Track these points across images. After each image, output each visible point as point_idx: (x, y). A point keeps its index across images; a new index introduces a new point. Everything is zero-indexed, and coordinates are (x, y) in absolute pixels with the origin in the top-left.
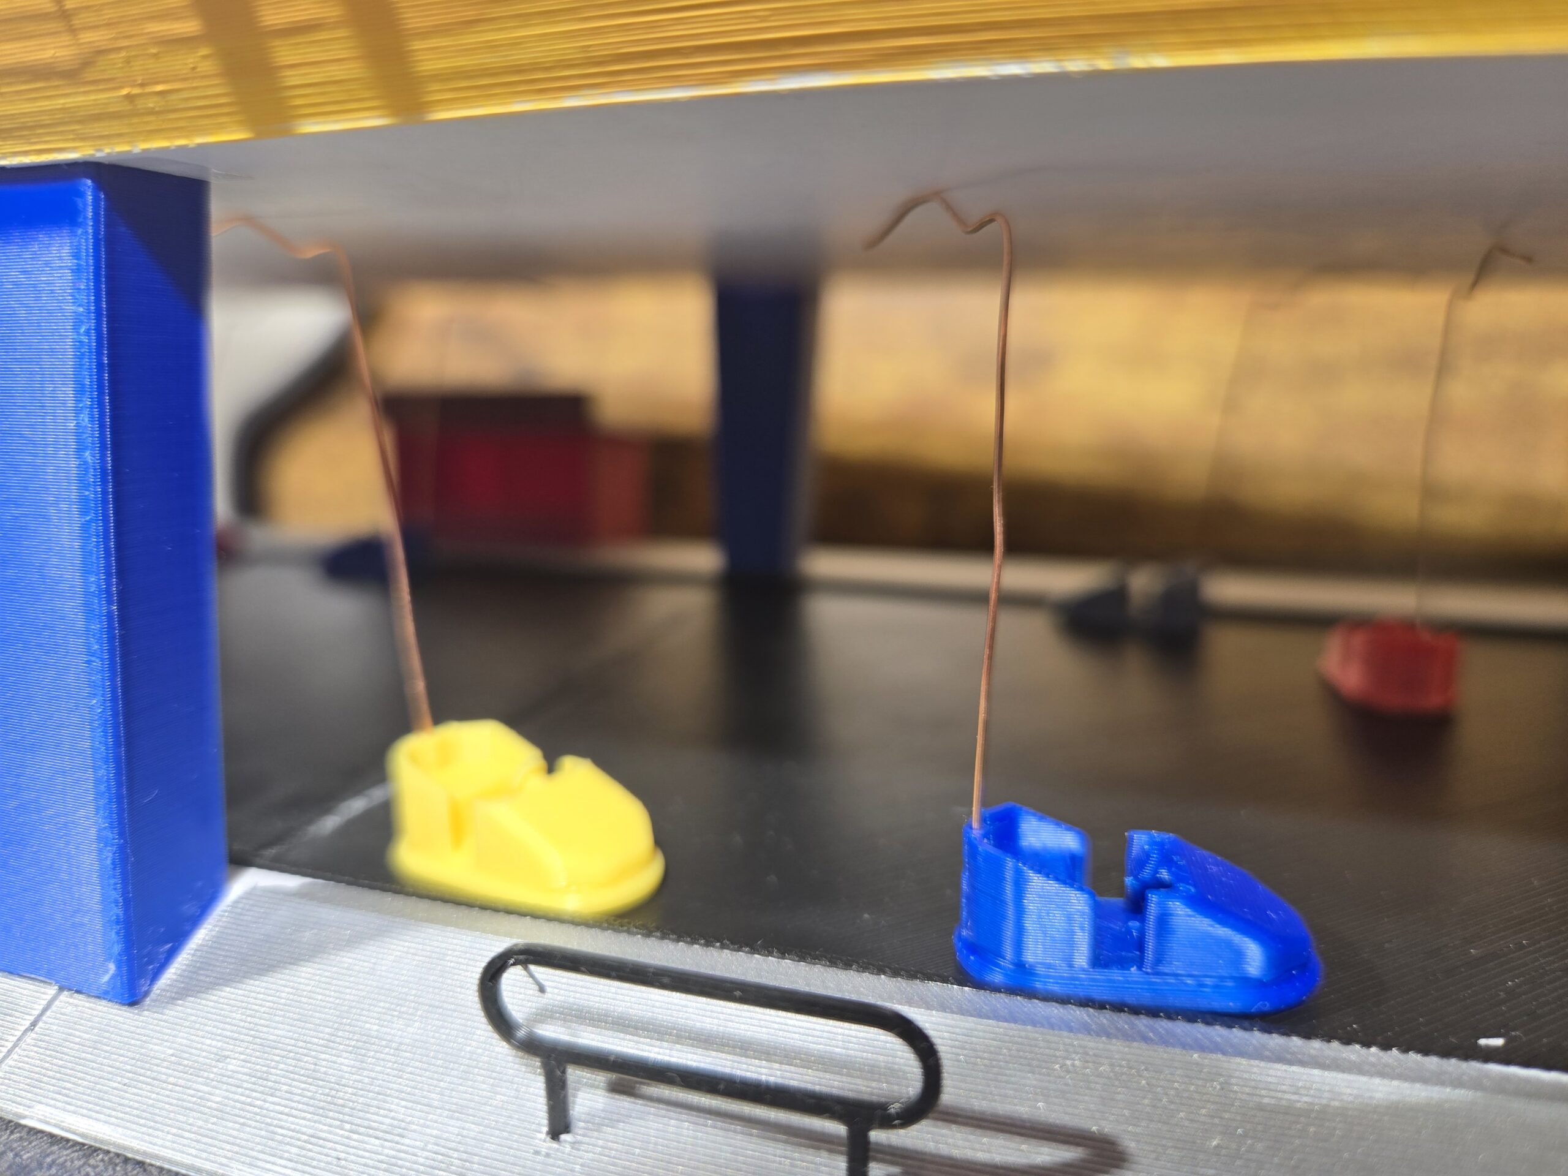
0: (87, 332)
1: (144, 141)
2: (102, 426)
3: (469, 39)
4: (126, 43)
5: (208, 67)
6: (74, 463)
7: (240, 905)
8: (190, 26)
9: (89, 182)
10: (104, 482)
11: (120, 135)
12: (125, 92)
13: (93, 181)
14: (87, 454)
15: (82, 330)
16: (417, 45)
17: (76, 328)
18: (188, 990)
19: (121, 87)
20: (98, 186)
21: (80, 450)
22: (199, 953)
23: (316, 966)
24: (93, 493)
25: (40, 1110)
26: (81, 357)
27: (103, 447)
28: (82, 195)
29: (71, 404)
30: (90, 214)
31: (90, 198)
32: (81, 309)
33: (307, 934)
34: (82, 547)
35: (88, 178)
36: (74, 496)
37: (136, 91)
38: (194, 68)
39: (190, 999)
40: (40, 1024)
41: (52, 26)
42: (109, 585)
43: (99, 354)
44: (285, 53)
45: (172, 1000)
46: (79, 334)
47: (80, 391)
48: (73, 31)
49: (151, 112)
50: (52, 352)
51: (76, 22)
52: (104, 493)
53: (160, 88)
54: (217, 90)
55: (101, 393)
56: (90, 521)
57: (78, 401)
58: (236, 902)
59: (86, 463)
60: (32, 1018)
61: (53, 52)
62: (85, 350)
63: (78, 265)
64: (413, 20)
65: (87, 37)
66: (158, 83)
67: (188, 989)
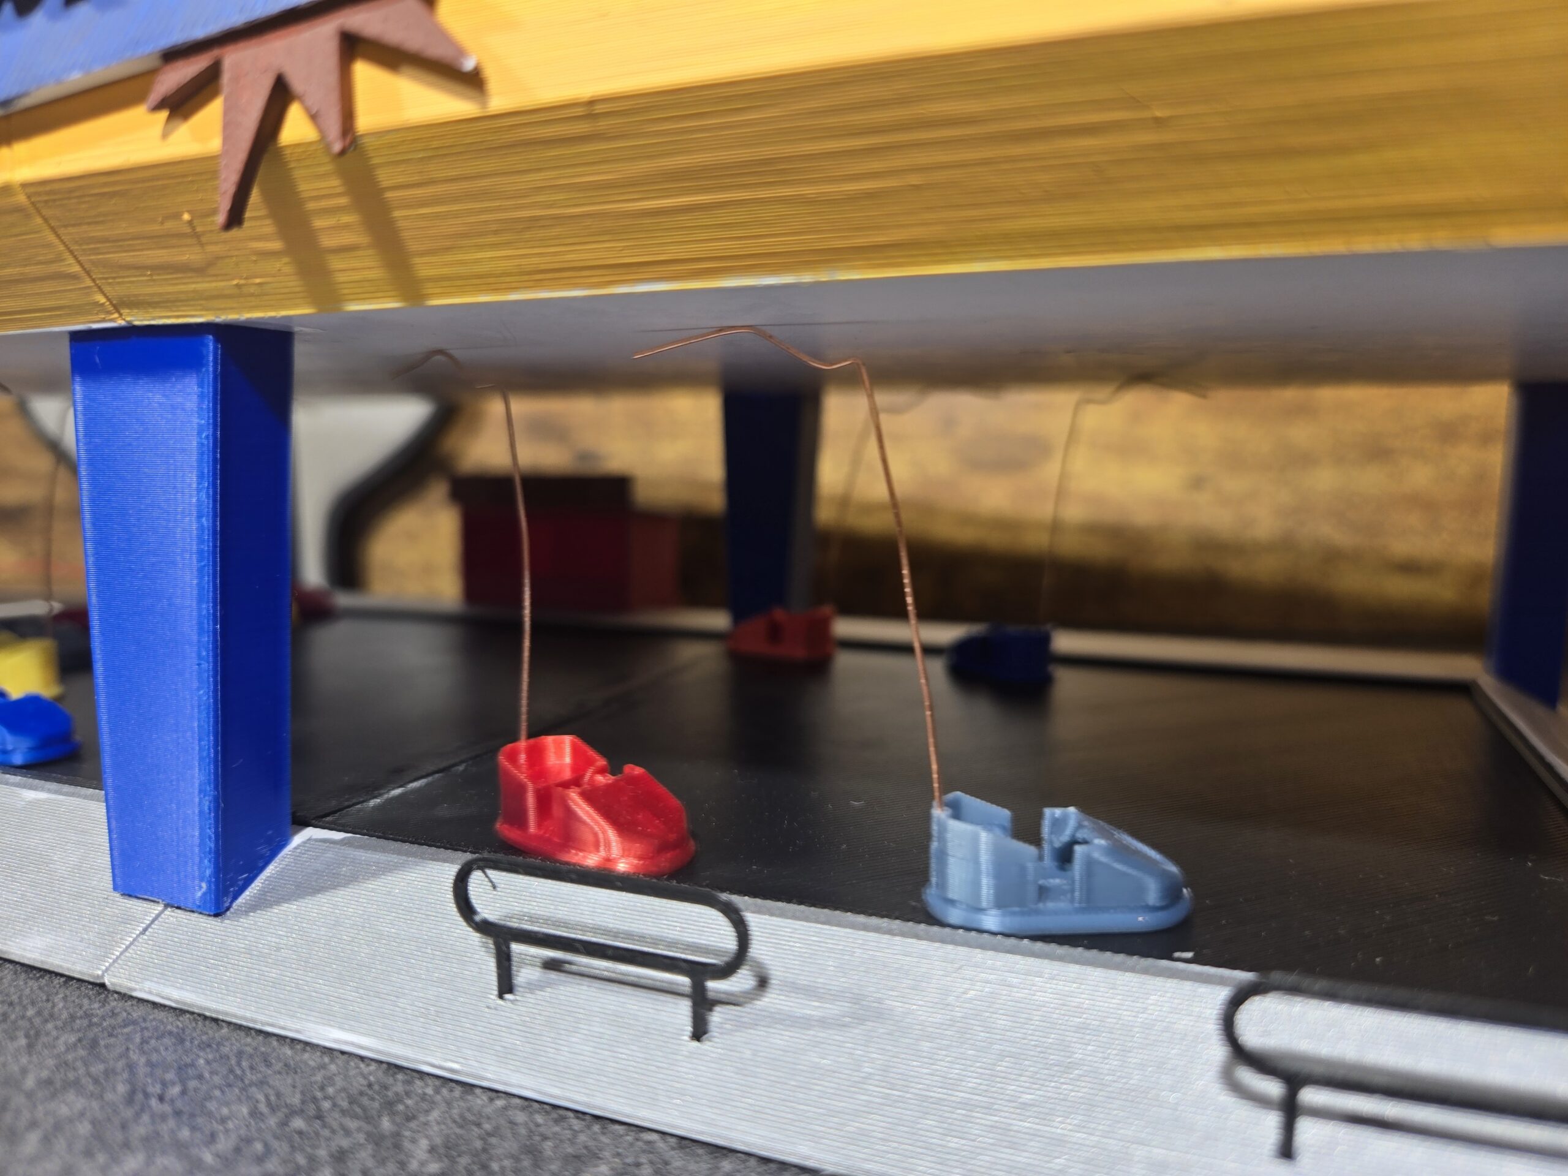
0: (207, 437)
1: (248, 313)
2: (215, 501)
3: (449, 258)
4: (236, 253)
5: (288, 269)
6: (195, 526)
7: (299, 851)
8: (276, 245)
9: (211, 337)
10: (215, 540)
11: (232, 308)
12: (235, 282)
13: (213, 336)
14: (204, 520)
15: (204, 436)
16: (417, 260)
17: (199, 433)
18: (257, 906)
19: (233, 279)
20: (217, 340)
21: (199, 517)
22: (267, 882)
23: (350, 890)
24: (207, 547)
25: (147, 985)
26: (202, 454)
27: (215, 516)
28: (207, 346)
29: (194, 486)
30: (211, 358)
31: (211, 347)
32: (203, 422)
33: (344, 869)
34: (198, 584)
35: (210, 334)
36: (195, 547)
37: (242, 282)
38: (279, 270)
39: (259, 912)
40: (150, 930)
41: (189, 241)
42: (215, 611)
43: (215, 452)
44: (336, 263)
45: (246, 913)
46: (201, 438)
47: (201, 477)
48: (202, 245)
49: (252, 295)
50: (183, 450)
51: (204, 239)
52: (215, 546)
53: (258, 281)
54: (294, 283)
55: (215, 479)
56: (204, 566)
57: (199, 484)
58: (296, 848)
59: (202, 526)
60: (144, 926)
61: (188, 256)
62: (205, 449)
63: (202, 392)
64: (413, 246)
65: (210, 248)
66: (256, 277)
67: (255, 906)
